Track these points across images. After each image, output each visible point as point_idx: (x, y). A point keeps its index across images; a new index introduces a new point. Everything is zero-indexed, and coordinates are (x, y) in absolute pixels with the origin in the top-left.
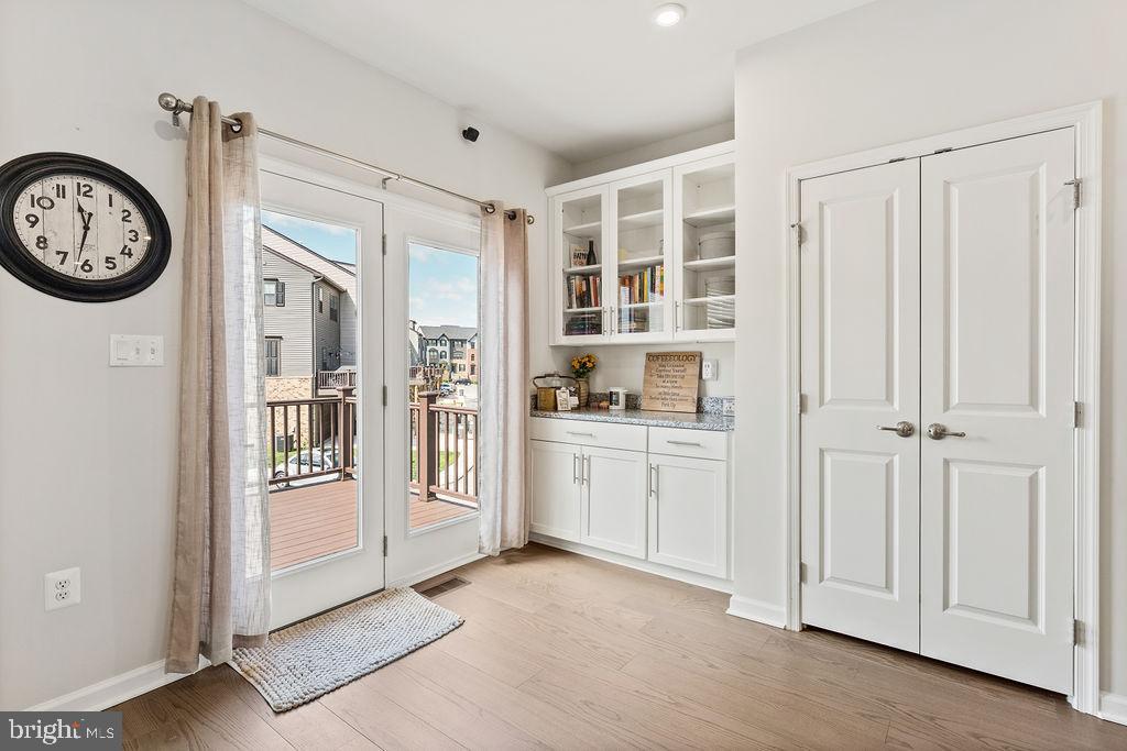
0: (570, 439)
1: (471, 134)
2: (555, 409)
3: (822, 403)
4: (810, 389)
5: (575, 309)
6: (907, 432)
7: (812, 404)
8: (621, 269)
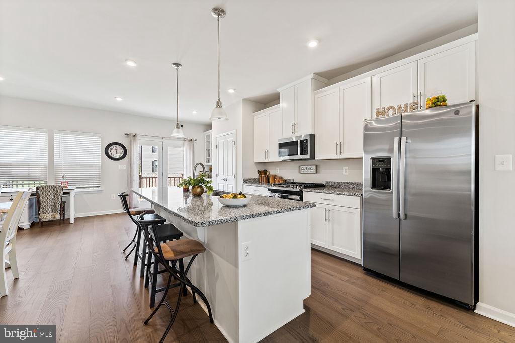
1: (182, 126)
4: (218, 173)
6: (224, 180)
7: (218, 175)
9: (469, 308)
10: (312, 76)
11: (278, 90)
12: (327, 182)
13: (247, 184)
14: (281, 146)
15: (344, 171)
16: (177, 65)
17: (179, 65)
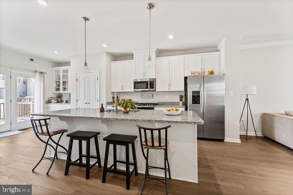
0: (52, 107)
1: (32, 60)
2: (51, 103)
3: (79, 100)
4: (78, 99)
5: (57, 87)
6: (86, 103)
7: (78, 100)
8: (63, 81)
9: (222, 140)
10: (156, 49)
11: (133, 52)
12: (158, 102)
13: (109, 105)
14: (136, 83)
15: (167, 97)
16: (86, 19)
17: (88, 19)
